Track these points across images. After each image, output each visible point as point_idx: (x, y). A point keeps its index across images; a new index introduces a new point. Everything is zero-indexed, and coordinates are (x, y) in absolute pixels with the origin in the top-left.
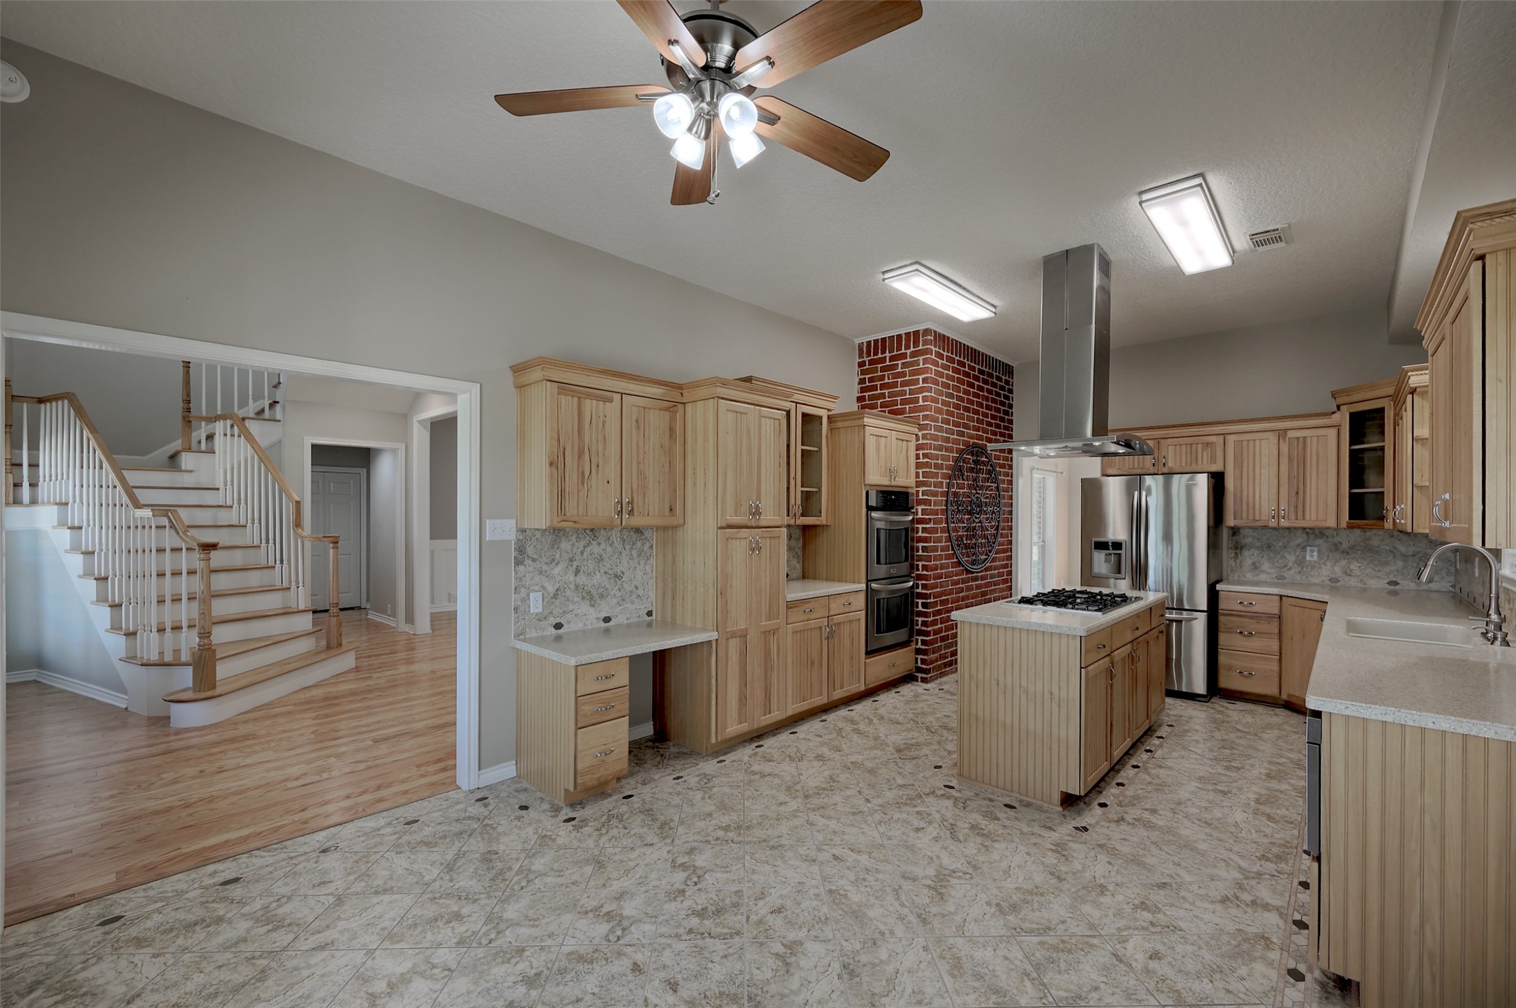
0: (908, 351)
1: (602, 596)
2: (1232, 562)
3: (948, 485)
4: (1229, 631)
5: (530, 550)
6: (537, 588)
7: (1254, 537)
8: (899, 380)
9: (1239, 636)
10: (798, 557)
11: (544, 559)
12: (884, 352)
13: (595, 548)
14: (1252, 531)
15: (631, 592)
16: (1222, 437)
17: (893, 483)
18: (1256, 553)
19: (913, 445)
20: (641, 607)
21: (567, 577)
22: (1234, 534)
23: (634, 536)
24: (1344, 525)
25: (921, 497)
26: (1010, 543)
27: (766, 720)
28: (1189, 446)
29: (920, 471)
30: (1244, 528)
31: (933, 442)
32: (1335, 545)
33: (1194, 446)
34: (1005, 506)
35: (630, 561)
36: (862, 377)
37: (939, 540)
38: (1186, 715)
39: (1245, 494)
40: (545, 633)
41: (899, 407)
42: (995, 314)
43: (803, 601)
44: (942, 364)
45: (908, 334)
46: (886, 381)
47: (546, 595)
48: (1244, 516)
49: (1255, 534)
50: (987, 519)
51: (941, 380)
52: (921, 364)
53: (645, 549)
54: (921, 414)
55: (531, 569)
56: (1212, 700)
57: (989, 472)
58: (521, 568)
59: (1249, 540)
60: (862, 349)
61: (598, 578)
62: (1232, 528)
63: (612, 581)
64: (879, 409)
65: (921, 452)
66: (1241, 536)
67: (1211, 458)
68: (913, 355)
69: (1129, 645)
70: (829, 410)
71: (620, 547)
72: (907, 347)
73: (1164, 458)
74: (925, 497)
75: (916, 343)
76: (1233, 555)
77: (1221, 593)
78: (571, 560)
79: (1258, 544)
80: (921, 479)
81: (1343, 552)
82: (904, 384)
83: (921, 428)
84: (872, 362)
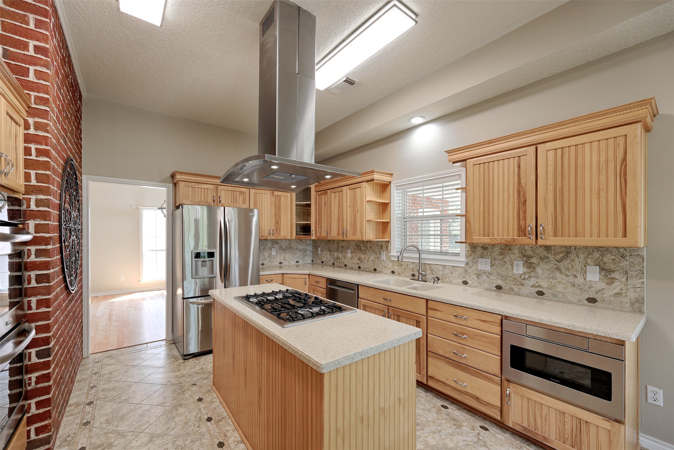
3: (60, 197)
16: (248, 190)
24: (294, 238)
26: (82, 258)
28: (233, 192)
32: (281, 247)
37: (56, 264)
67: (243, 200)
73: (220, 197)
81: (283, 250)
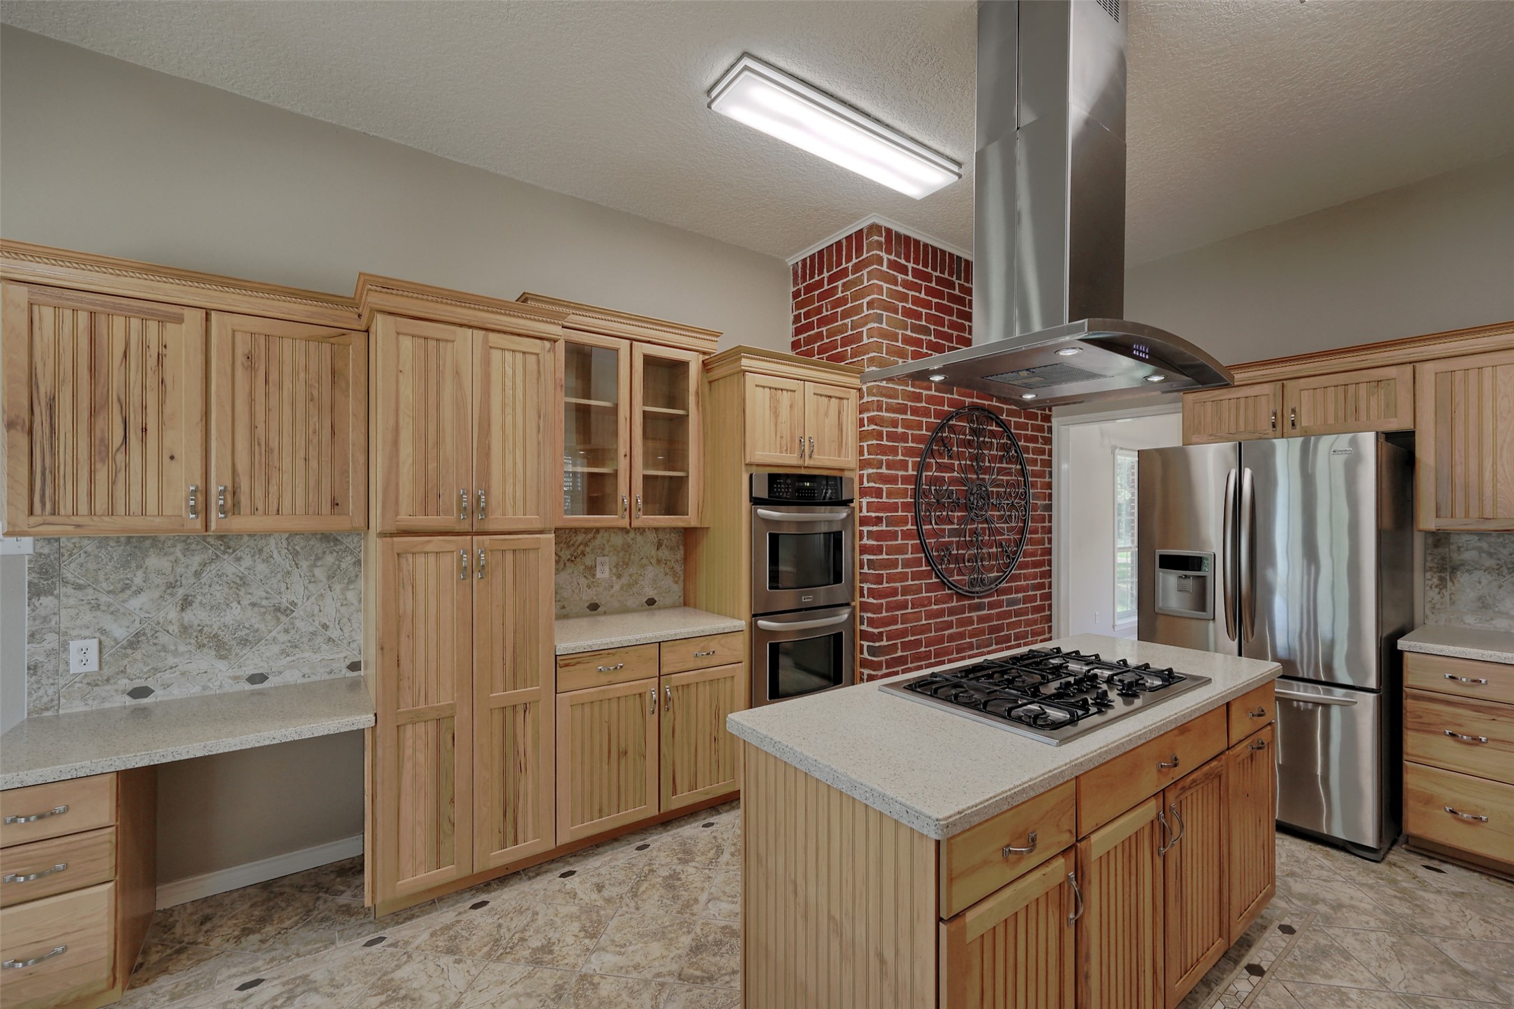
0: (850, 265)
1: (244, 642)
2: (1433, 594)
3: (921, 467)
4: (1426, 728)
5: (70, 572)
6: (86, 633)
7: (1480, 550)
8: (839, 310)
9: (1450, 742)
10: (675, 574)
11: (104, 585)
12: (821, 273)
13: (229, 567)
14: (1476, 538)
15: (314, 633)
16: (1409, 368)
17: (808, 462)
18: (1486, 577)
19: (851, 406)
20: (336, 656)
21: (162, 614)
22: (1436, 545)
23: (319, 547)
25: (866, 484)
26: (1049, 552)
27: (500, 857)
28: (1341, 389)
29: (865, 444)
30: (1460, 533)
31: (884, 400)
33: (1351, 389)
34: (1036, 497)
35: (311, 587)
36: (797, 313)
37: (901, 550)
38: (1329, 896)
39: (1459, 470)
40: (107, 705)
41: (839, 350)
42: (960, 176)
43: (596, 653)
44: (903, 280)
45: (849, 238)
46: (825, 313)
47: (108, 642)
48: (1459, 511)
49: (1484, 545)
50: (1001, 517)
51: (901, 304)
52: (865, 281)
53: (343, 566)
54: (865, 357)
55: (72, 602)
56: (1391, 857)
57: (1003, 447)
58: (47, 601)
59: (1467, 556)
60: (797, 272)
61: (234, 614)
62: (1433, 533)
63: (268, 617)
64: (817, 357)
65: (865, 416)
66: (1454, 547)
67: (1387, 405)
68: (857, 268)
69: (1153, 803)
70: (704, 353)
71: (287, 565)
72: (849, 259)
73: (1294, 411)
74: (871, 484)
75: (859, 251)
76: (1436, 581)
77: (1406, 655)
78: (171, 586)
79: (1490, 562)
80: (866, 456)
82: (846, 315)
83: (864, 378)
84: (809, 289)
